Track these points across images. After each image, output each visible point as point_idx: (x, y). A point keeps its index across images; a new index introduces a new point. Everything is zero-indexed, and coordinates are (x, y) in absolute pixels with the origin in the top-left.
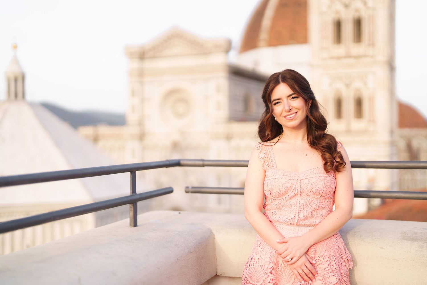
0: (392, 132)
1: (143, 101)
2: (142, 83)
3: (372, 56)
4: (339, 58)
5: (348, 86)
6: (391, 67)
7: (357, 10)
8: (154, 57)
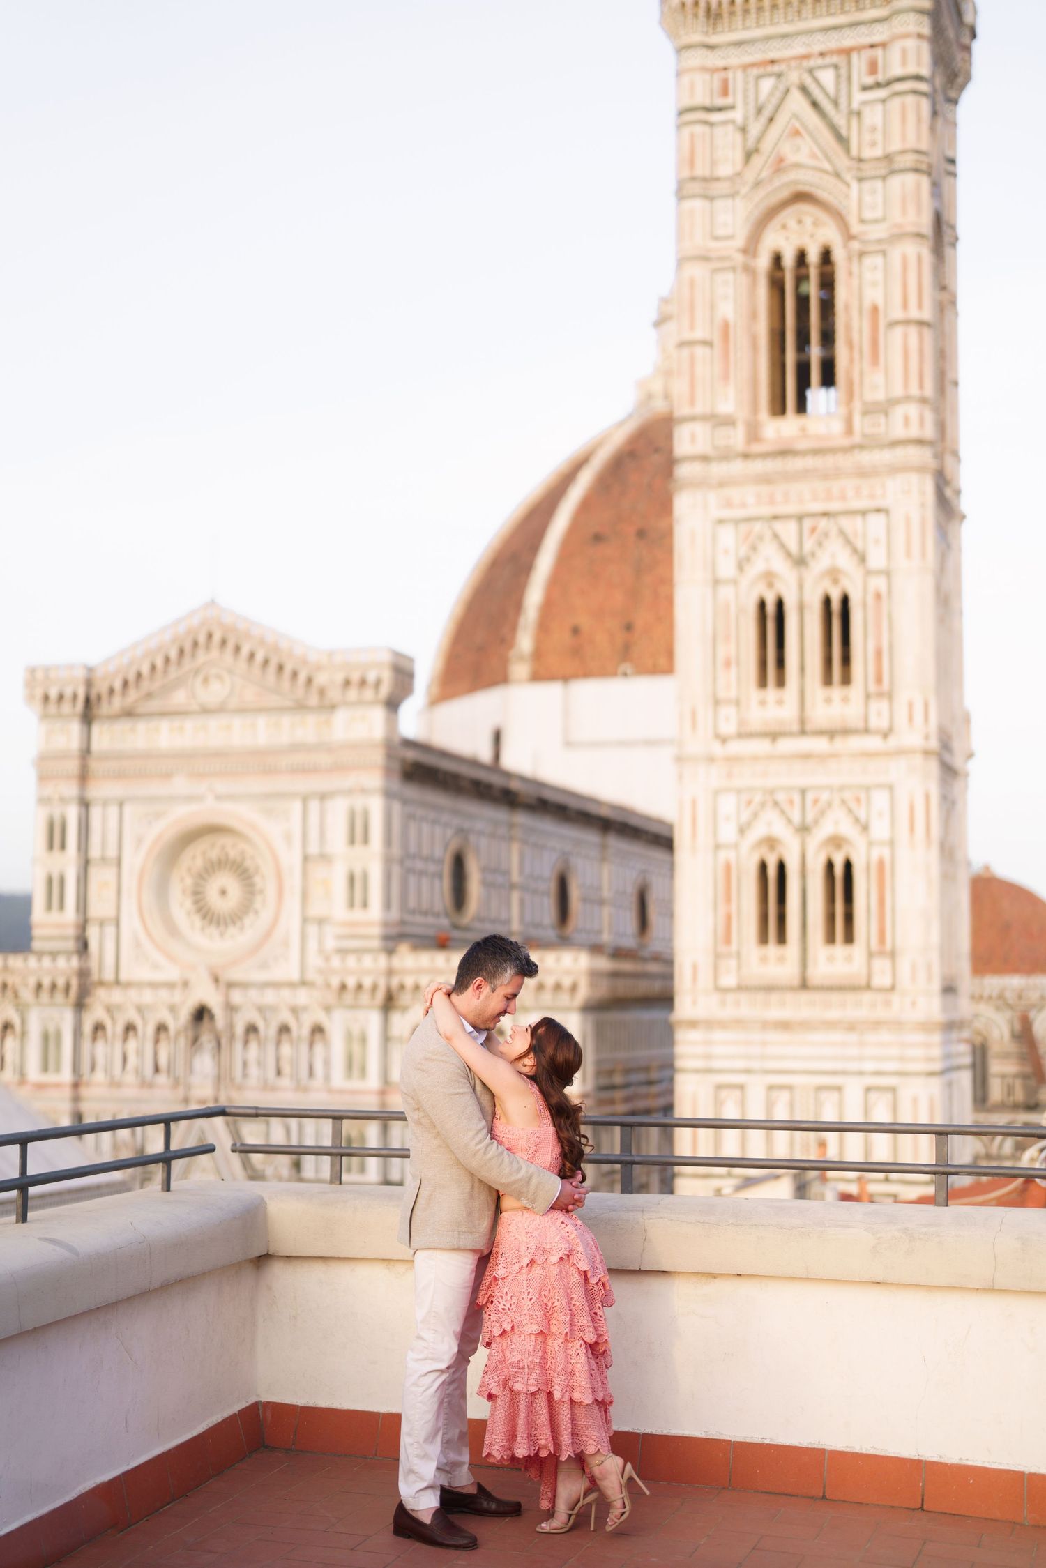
0: (949, 989)
1: (85, 864)
2: (85, 804)
3: (885, 735)
4: (774, 736)
5: (804, 829)
6: (950, 772)
7: (834, 574)
8: (129, 714)
